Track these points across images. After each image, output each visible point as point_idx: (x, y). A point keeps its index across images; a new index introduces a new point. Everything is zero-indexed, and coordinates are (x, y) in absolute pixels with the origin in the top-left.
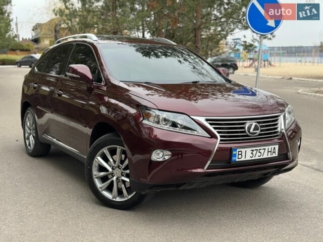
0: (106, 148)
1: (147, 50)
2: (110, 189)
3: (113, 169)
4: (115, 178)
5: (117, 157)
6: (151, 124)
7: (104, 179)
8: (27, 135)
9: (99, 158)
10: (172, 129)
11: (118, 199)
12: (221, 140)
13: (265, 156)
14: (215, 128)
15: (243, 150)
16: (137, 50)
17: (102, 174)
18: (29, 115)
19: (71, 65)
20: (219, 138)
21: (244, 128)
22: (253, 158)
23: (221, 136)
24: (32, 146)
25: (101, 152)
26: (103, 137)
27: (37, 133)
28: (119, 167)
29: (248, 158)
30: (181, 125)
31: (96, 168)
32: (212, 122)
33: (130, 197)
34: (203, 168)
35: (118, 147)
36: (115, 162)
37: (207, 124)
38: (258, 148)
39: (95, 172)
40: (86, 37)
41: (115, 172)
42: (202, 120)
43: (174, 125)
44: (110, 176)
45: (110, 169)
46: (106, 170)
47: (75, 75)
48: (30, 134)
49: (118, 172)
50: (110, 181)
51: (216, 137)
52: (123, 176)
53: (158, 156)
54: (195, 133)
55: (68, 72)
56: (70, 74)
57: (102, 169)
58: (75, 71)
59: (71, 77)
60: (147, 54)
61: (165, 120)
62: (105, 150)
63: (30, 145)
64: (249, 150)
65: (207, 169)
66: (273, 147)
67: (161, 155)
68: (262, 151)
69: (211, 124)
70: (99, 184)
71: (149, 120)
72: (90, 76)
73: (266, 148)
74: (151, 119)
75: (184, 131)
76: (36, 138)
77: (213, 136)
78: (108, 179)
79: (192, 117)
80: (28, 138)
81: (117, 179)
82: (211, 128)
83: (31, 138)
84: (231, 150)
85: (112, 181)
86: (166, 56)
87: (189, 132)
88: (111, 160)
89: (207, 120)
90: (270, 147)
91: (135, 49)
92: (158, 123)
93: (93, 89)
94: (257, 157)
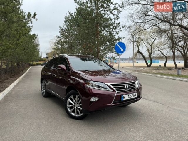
0: (72, 96)
1: (83, 59)
2: (73, 111)
3: (75, 104)
4: (75, 107)
5: (76, 99)
6: (90, 87)
7: (71, 108)
8: (42, 89)
9: (69, 100)
10: (98, 88)
11: (77, 116)
12: (117, 92)
13: (133, 97)
14: (114, 88)
15: (125, 96)
16: (80, 59)
17: (71, 106)
18: (43, 83)
19: (58, 65)
20: (116, 91)
21: (125, 87)
22: (129, 98)
23: (117, 91)
24: (44, 93)
25: (70, 97)
26: (71, 91)
27: (46, 89)
28: (77, 103)
29: (127, 99)
30: (101, 87)
31: (68, 104)
32: (113, 85)
33: (81, 115)
34: (111, 103)
35: (77, 95)
36: (75, 101)
37: (111, 86)
38: (130, 95)
39: (68, 105)
40: (63, 55)
41: (75, 105)
42: (109, 84)
43: (99, 87)
44: (74, 107)
45: (74, 104)
46: (72, 104)
47: (60, 69)
48: (44, 89)
49: (77, 105)
50: (73, 109)
51: (115, 91)
52: (79, 106)
53: (93, 99)
54: (107, 90)
55: (57, 67)
56: (58, 68)
57: (70, 104)
58: (60, 67)
59: (58, 69)
60: (83, 60)
61: (95, 85)
62: (72, 97)
63: (43, 93)
64: (127, 96)
65: (113, 104)
66: (135, 94)
67: (94, 99)
68: (132, 96)
69: (113, 86)
70: (69, 110)
71: (89, 85)
72: (65, 69)
73: (133, 94)
74: (90, 85)
75: (102, 89)
76: (46, 90)
77: (114, 91)
78: (73, 108)
79: (106, 83)
80: (43, 91)
81: (76, 108)
82: (113, 87)
83: (44, 90)
84: (121, 96)
85: (75, 109)
86: (90, 60)
87: (105, 89)
88: (74, 100)
89: (111, 84)
90: (134, 94)
91: (79, 59)
92: (93, 86)
93: (66, 73)
94: (130, 98)
